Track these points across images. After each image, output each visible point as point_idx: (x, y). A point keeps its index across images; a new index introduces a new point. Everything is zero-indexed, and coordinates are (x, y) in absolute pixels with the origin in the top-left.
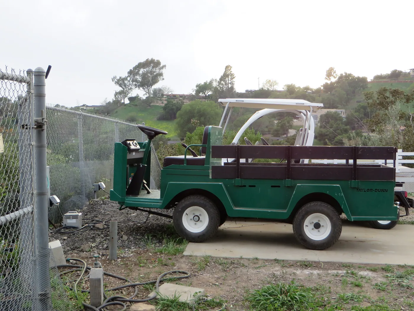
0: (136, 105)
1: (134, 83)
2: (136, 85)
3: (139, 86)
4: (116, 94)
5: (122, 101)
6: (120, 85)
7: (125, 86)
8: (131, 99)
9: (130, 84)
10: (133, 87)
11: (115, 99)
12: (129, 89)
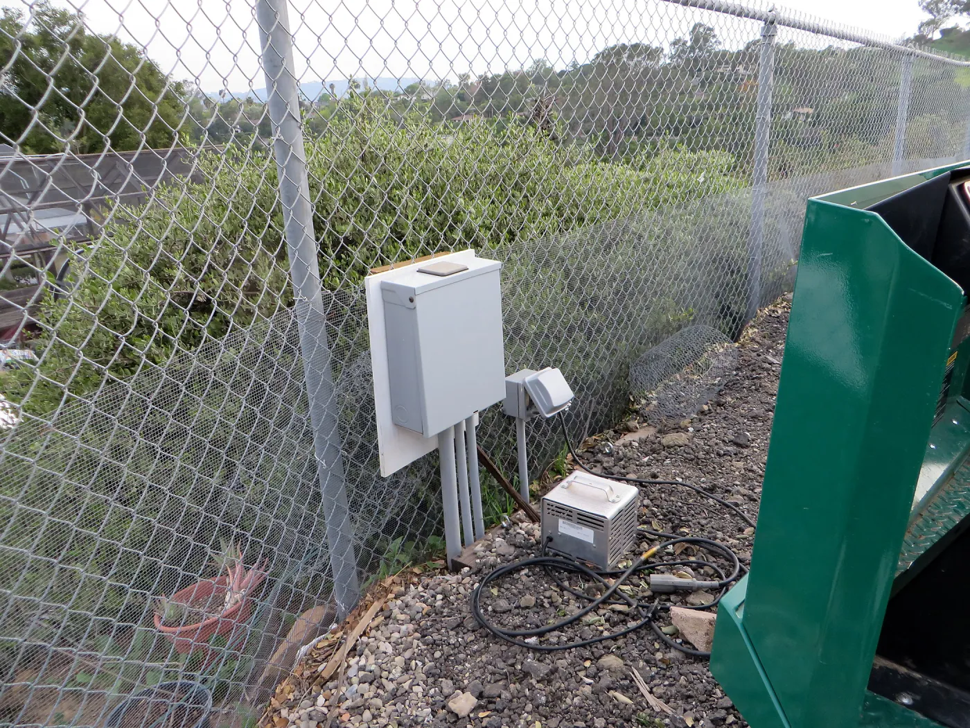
0: (952, 41)
1: (954, 6)
2: (956, 9)
3: (962, 11)
4: (922, 25)
5: (930, 36)
6: (931, 12)
7: (938, 12)
8: (944, 32)
9: (946, 8)
10: (952, 13)
11: (918, 34)
12: (944, 17)
